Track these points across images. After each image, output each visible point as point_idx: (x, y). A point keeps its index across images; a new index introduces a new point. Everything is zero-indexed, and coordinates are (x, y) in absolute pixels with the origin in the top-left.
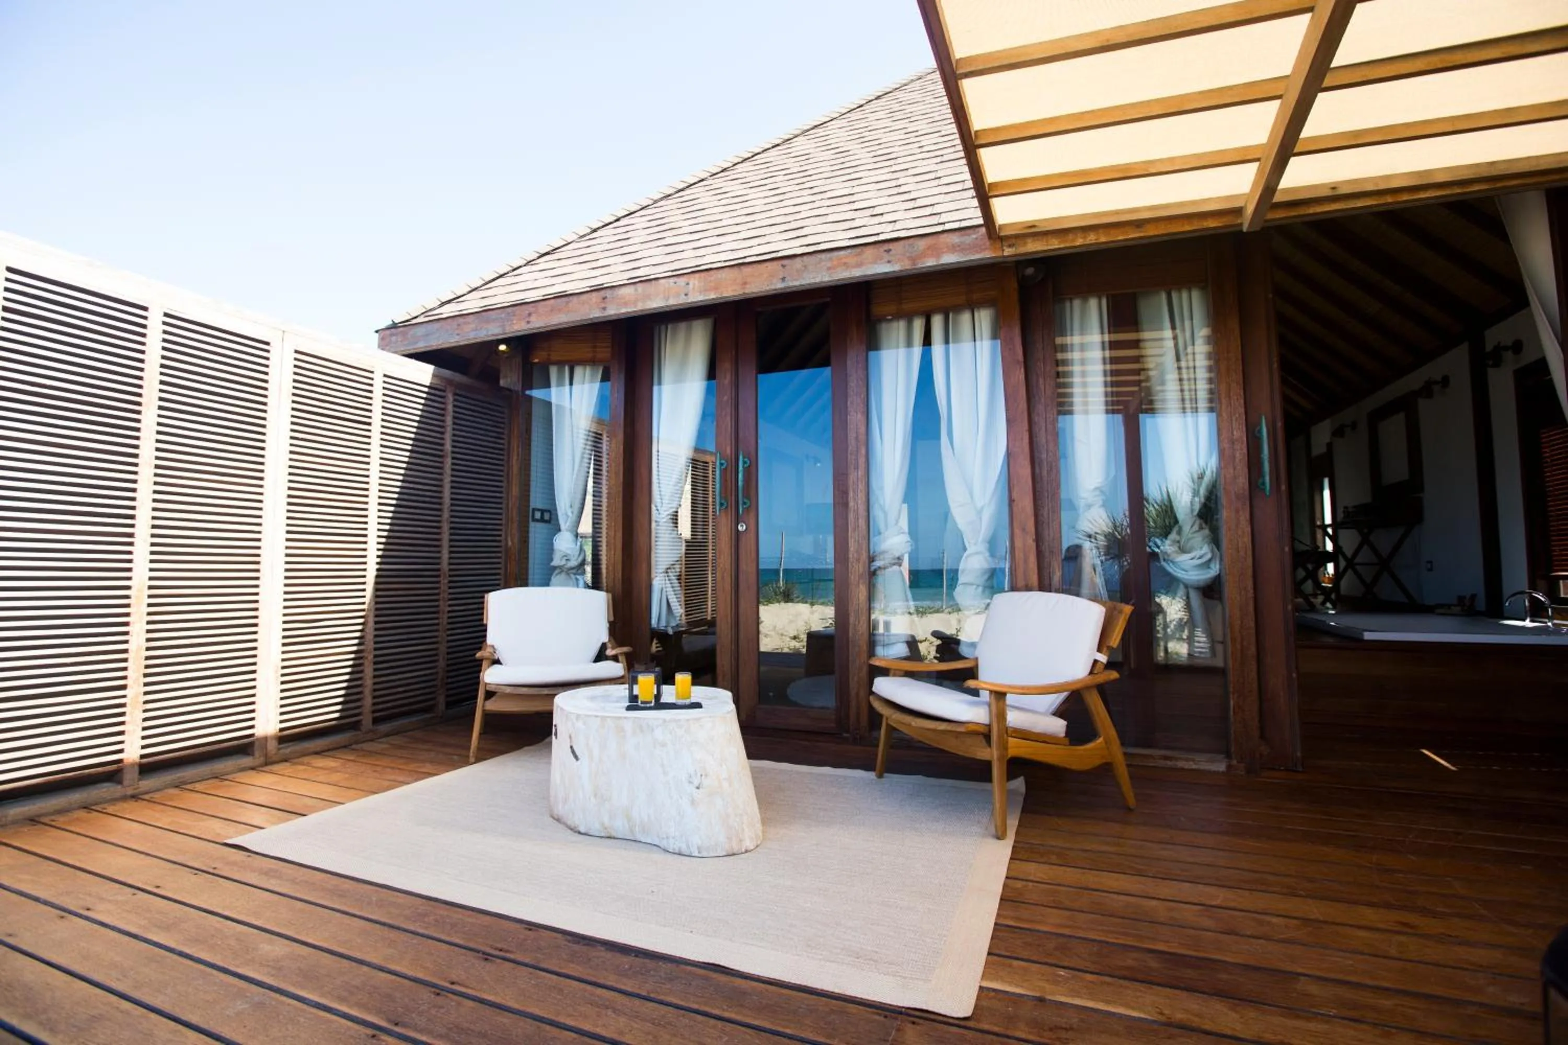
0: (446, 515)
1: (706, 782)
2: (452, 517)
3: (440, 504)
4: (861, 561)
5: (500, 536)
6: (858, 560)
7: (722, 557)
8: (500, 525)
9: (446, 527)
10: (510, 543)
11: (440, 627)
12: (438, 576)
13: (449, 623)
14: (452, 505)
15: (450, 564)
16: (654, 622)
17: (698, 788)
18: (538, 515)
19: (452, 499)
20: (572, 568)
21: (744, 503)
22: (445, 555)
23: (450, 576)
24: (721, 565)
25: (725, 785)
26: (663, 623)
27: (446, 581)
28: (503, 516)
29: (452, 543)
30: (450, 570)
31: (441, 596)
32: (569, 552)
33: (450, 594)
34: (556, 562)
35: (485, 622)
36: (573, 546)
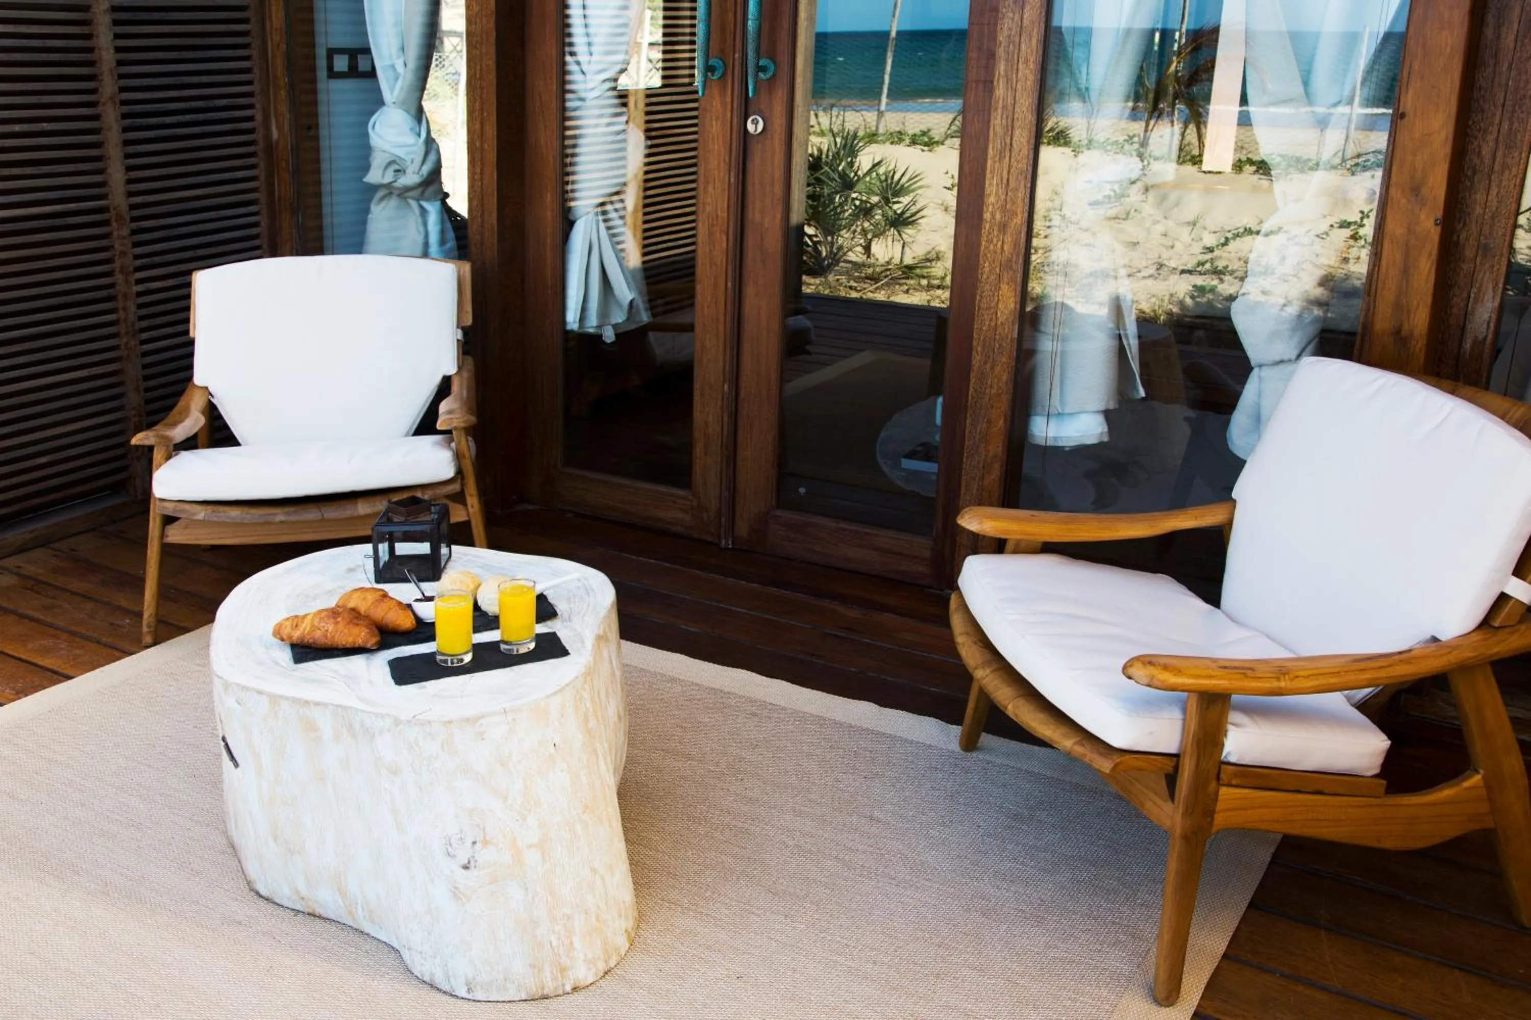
0: (108, 86)
1: (485, 856)
2: (122, 90)
3: (91, 64)
4: (1010, 230)
5: (251, 119)
6: (1003, 227)
7: (710, 189)
8: (250, 95)
9: (111, 117)
10: (275, 134)
11: (121, 328)
12: (106, 223)
13: (141, 318)
14: (120, 63)
15: (130, 194)
16: (572, 318)
17: (466, 867)
18: (341, 63)
19: (118, 50)
20: (408, 189)
21: (760, 69)
22: (117, 175)
23: (133, 220)
24: (708, 209)
25: (532, 858)
26: (592, 322)
27: (125, 232)
28: (255, 76)
29: (131, 149)
30: (132, 207)
31: (117, 264)
32: (401, 152)
33: (136, 257)
34: (374, 176)
35: (191, 335)
36: (411, 139)
